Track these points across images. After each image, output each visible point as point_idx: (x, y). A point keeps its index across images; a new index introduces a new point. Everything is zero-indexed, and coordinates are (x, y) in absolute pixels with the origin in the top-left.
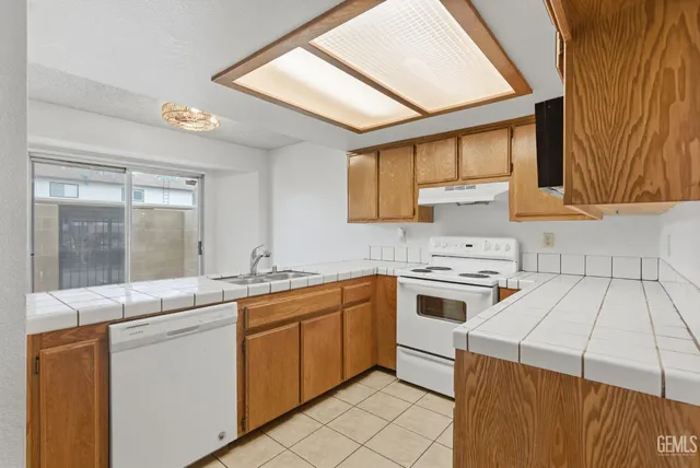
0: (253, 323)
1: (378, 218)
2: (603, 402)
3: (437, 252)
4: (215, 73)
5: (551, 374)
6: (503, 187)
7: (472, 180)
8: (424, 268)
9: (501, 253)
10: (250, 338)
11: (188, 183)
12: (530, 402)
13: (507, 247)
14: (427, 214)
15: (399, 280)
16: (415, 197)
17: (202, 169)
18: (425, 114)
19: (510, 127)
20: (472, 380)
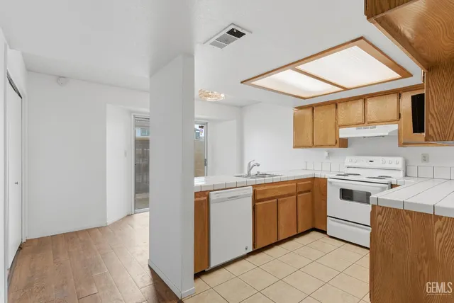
0: (258, 197)
1: (313, 145)
2: (443, 224)
3: (350, 165)
4: (242, 80)
5: (419, 214)
6: (395, 127)
7: (374, 123)
8: (343, 174)
9: (393, 166)
10: (257, 204)
11: (200, 127)
12: (409, 226)
13: (397, 162)
14: (344, 143)
15: (329, 180)
16: (337, 133)
17: (207, 120)
18: (345, 89)
19: (398, 93)
20: (380, 217)
